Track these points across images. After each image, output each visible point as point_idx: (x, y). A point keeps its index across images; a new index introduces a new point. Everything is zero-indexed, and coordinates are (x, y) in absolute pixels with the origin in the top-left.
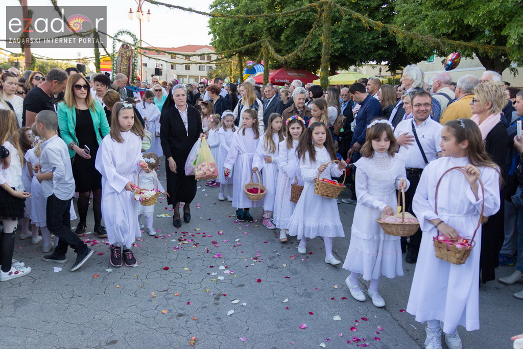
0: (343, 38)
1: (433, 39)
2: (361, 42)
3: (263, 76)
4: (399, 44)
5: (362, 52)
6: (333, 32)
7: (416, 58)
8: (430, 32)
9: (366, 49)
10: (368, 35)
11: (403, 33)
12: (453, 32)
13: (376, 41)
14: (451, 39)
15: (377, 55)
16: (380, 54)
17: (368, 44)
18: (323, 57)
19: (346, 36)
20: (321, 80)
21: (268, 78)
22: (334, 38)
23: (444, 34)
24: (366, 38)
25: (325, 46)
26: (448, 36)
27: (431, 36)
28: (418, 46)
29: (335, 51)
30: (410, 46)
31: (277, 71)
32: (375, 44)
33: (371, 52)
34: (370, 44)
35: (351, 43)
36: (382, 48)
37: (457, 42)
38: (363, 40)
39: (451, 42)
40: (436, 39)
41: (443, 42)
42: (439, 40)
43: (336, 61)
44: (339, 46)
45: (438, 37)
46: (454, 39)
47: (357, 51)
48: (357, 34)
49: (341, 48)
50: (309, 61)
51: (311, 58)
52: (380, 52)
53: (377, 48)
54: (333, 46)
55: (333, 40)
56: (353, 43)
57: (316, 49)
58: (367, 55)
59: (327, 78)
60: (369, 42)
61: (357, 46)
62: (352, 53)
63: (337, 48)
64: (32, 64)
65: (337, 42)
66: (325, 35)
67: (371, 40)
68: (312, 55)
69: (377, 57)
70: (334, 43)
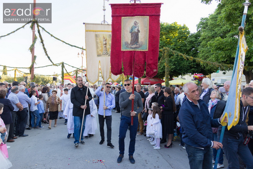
0: (175, 63)
1: (217, 64)
2: (183, 65)
3: (138, 81)
4: (202, 66)
5: (184, 69)
6: (170, 61)
7: (211, 71)
8: (216, 61)
9: (186, 68)
10: (187, 62)
11: (203, 62)
12: (227, 60)
13: (190, 64)
14: (226, 64)
15: (192, 71)
16: (193, 70)
17: (187, 66)
18: (166, 73)
19: (176, 62)
20: (166, 83)
21: (140, 82)
22: (171, 64)
23: (222, 62)
24: (186, 63)
25: (166, 68)
26: (225, 62)
27: (216, 62)
28: (210, 66)
29: (171, 69)
30: (207, 66)
31: (145, 79)
32: (190, 66)
33: (189, 69)
34: (188, 65)
35: (179, 65)
36: (193, 67)
37: (229, 65)
38: (184, 64)
39: (226, 65)
40: (219, 64)
41: (222, 65)
42: (220, 64)
43: (172, 74)
44: (173, 67)
45: (220, 63)
46: (228, 64)
47: (182, 69)
48: (181, 61)
49: (174, 68)
50: (159, 74)
51: (160, 73)
52: (193, 69)
53: (191, 67)
54: (171, 67)
55: (170, 65)
56: (180, 66)
57: (162, 68)
58: (187, 70)
59: (168, 82)
60: (187, 65)
61: (181, 67)
62: (180, 70)
63: (172, 68)
64: (34, 78)
65: (172, 65)
66: (166, 63)
67: (188, 64)
68: (160, 71)
69: (192, 72)
70: (171, 66)
